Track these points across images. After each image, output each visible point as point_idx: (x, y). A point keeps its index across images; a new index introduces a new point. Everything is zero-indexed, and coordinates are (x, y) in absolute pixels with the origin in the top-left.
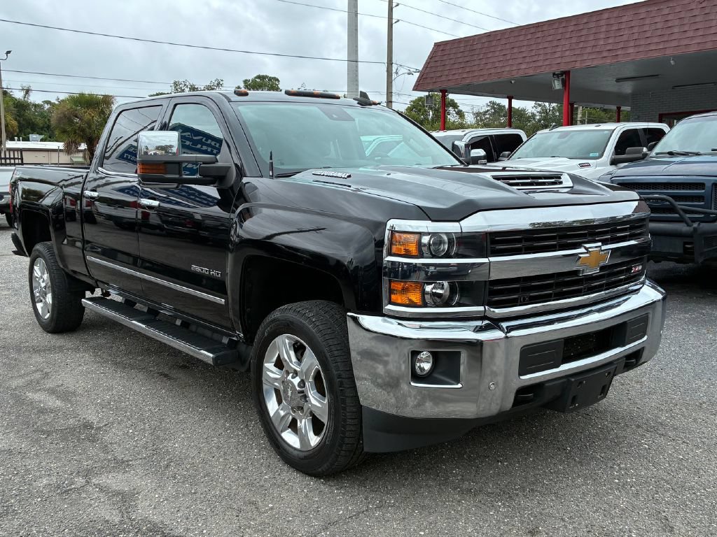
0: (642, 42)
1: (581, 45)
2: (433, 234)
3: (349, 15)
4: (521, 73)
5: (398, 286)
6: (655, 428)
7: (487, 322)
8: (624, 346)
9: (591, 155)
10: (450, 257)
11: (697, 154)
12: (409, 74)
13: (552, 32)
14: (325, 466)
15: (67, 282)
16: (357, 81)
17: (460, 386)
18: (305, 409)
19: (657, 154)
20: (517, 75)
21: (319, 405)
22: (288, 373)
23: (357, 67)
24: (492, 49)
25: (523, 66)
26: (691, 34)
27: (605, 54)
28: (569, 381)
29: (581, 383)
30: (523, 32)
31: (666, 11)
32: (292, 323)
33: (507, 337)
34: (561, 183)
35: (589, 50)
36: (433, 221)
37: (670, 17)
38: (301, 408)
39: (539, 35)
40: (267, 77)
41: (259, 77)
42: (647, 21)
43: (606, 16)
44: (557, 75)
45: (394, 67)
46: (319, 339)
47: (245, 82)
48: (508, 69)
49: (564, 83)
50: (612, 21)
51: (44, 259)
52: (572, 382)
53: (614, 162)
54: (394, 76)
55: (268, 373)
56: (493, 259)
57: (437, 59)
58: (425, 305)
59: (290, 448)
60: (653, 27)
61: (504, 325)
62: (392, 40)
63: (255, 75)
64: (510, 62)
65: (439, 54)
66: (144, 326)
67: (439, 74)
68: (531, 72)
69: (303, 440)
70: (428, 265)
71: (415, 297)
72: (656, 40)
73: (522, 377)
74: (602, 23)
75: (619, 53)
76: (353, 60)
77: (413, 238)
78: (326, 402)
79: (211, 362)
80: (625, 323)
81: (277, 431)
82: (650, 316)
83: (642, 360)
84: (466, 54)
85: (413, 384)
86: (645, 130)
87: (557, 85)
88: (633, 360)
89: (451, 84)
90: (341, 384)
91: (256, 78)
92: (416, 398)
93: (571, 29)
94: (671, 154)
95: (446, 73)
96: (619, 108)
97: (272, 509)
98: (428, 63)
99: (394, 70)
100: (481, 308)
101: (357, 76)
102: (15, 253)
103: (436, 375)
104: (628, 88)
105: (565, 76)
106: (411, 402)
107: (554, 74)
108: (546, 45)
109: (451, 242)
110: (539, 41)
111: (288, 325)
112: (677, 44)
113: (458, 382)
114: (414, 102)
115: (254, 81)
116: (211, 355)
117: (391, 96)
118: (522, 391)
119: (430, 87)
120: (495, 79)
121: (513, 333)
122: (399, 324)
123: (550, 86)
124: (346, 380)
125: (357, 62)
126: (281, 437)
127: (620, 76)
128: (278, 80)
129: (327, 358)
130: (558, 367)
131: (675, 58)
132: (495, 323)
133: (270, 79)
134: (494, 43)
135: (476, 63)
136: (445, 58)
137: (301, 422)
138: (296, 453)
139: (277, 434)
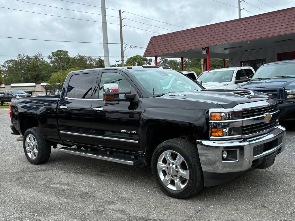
0: (237, 35)
1: (213, 37)
2: (225, 113)
3: (102, 23)
4: (189, 48)
5: (214, 130)
6: (285, 175)
7: (242, 140)
8: (277, 146)
9: (227, 80)
10: (230, 120)
11: (270, 79)
12: (131, 48)
13: (200, 32)
14: (188, 194)
15: (46, 143)
16: (108, 52)
17: (237, 161)
18: (178, 176)
19: (254, 79)
20: (187, 49)
21: (185, 173)
22: (169, 164)
23: (108, 46)
24: (176, 39)
25: (190, 46)
26: (255, 32)
27: (223, 40)
28: (265, 158)
29: (268, 158)
30: (189, 32)
31: (245, 23)
32: (171, 146)
33: (250, 144)
34: (251, 94)
35: (216, 38)
36: (225, 108)
37: (246, 25)
38: (176, 176)
39: (195, 33)
40: (62, 51)
41: (59, 51)
42: (238, 27)
43: (221, 25)
44: (204, 48)
45: (124, 45)
46: (184, 151)
47: (53, 53)
48: (183, 47)
49: (207, 52)
50: (224, 27)
51: (34, 134)
52: (266, 158)
53: (236, 83)
54: (124, 49)
55: (160, 165)
56: (243, 119)
57: (153, 43)
58: (223, 136)
59: (172, 191)
60: (240, 29)
61: (248, 140)
62: (122, 34)
63: (57, 50)
64: (184, 44)
65: (153, 41)
66: (95, 155)
67: (154, 50)
68: (193, 48)
69: (178, 187)
70: (221, 123)
71: (220, 133)
72: (242, 34)
73: (254, 157)
74: (220, 28)
75: (228, 39)
76: (106, 43)
77: (219, 114)
78: (188, 171)
79: (132, 165)
80: (277, 139)
81: (165, 186)
82: (283, 136)
83: (281, 151)
84: (165, 41)
85: (223, 161)
86: (245, 70)
87: (204, 52)
88: (279, 151)
89: (160, 54)
90: (194, 165)
91: (57, 51)
92: (221, 167)
93: (208, 30)
94: (260, 79)
95: (157, 49)
96: (224, 60)
97: (176, 209)
98: (149, 45)
99: (124, 47)
100: (240, 136)
101: (108, 50)
102: (12, 134)
103: (228, 158)
104: (227, 52)
105: (207, 49)
106: (220, 168)
107: (202, 48)
108: (198, 37)
109: (229, 115)
110: (195, 35)
111: (170, 147)
112: (250, 36)
113: (237, 160)
114: (129, 59)
115: (56, 53)
116: (133, 162)
117: (124, 58)
118: (254, 161)
119: (151, 55)
120: (178, 51)
121: (251, 143)
122: (214, 142)
123: (201, 53)
124: (196, 163)
125: (108, 43)
126: (167, 187)
127: (225, 48)
128: (67, 52)
129: (188, 157)
130: (262, 153)
131: (250, 41)
132: (245, 140)
133: (64, 52)
134: (176, 37)
135: (170, 45)
136: (156, 43)
137: (176, 181)
138: (174, 192)
139: (165, 187)
